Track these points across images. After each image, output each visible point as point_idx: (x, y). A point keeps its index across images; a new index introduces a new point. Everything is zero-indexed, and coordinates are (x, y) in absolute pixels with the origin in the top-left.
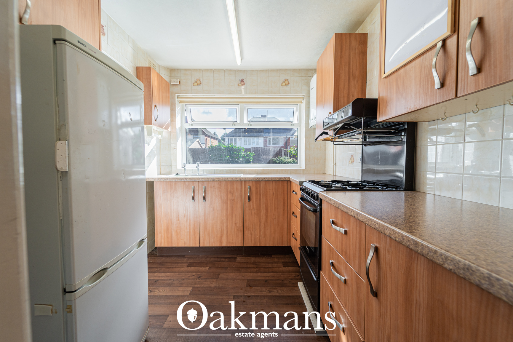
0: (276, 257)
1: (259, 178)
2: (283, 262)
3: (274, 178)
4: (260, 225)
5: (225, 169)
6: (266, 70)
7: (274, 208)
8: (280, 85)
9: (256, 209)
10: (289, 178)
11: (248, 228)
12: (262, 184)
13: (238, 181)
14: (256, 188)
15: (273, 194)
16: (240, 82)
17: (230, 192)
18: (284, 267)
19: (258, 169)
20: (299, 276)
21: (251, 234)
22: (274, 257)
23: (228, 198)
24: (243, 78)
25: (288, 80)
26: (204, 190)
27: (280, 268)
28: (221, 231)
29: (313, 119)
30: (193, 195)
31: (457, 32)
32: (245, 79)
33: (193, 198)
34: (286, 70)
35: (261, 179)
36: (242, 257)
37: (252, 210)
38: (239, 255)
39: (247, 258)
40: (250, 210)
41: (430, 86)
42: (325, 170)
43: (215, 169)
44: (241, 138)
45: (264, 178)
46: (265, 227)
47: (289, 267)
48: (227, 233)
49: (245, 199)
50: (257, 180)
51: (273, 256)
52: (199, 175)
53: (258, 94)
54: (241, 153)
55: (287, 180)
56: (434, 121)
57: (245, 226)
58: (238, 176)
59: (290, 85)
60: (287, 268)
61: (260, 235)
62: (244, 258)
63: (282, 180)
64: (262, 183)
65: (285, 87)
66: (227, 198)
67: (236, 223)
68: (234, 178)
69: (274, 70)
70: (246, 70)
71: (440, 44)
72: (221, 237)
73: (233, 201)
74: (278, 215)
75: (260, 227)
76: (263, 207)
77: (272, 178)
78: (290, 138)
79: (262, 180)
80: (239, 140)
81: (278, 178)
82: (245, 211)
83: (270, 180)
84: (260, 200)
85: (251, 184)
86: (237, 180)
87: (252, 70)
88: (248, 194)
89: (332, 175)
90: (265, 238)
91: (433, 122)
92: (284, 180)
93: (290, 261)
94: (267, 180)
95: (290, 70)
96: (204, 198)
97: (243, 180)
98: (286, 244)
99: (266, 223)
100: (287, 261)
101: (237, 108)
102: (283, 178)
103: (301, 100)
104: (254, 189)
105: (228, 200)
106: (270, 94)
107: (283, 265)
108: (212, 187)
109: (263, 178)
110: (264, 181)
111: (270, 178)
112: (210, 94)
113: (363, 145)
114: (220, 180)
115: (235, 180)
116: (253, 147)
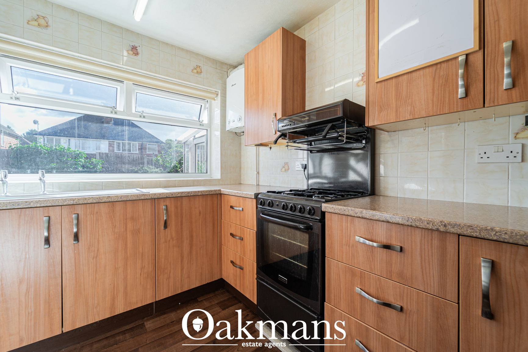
0: (205, 300)
1: (181, 192)
2: (217, 303)
3: (201, 192)
4: (182, 261)
5: (102, 182)
6: (172, 46)
7: (201, 232)
8: (191, 71)
9: (175, 239)
10: (220, 190)
11: (164, 271)
12: (185, 201)
13: (147, 199)
14: (176, 208)
15: (200, 213)
16: (131, 49)
17: (133, 219)
18: (223, 309)
19: (160, 181)
20: (248, 315)
21: (168, 278)
22: (202, 301)
23: (128, 230)
24: (137, 45)
25: (200, 67)
26: (75, 222)
27: (220, 314)
28: (114, 289)
29: (236, 121)
30: (46, 234)
31: (482, 50)
32: (138, 47)
33: (47, 241)
34: (197, 55)
35: (183, 193)
36: (153, 320)
37: (169, 241)
38: (145, 319)
39: (162, 317)
40: (167, 242)
41: (447, 94)
42: (240, 180)
43: (79, 182)
44: (69, 140)
45: (189, 193)
46: (189, 262)
47: (230, 308)
48: (126, 288)
49: (158, 226)
50: (178, 196)
51: (199, 300)
52: (45, 194)
53: (159, 74)
54: (80, 159)
55: (218, 193)
56: (395, 132)
57: (158, 269)
58: (145, 191)
59: (202, 74)
60: (227, 309)
61: (182, 276)
62: (158, 319)
63: (212, 193)
64: (184, 199)
65: (197, 75)
66: (126, 229)
67: (142, 268)
68: (140, 195)
69: (182, 49)
70: (142, 35)
71: (462, 58)
72: (113, 299)
73: (136, 232)
74: (206, 241)
75: (181, 263)
76: (186, 233)
77: (199, 192)
78: (147, 145)
79: (185, 195)
80: (65, 142)
81: (207, 191)
82: (158, 245)
83: (197, 194)
84: (182, 224)
85: (168, 202)
86: (146, 197)
87: (151, 38)
88: (165, 218)
89: (256, 185)
90: (189, 277)
91: (393, 133)
92: (214, 193)
93: (226, 298)
94: (192, 195)
95: (203, 56)
96: (76, 237)
97: (156, 197)
98: (216, 278)
99: (190, 256)
100: (222, 300)
101: (119, 88)
102: (213, 190)
103: (214, 96)
104: (172, 209)
105: (128, 232)
106: (177, 79)
107: (220, 307)
108: (93, 214)
109: (187, 192)
110: (188, 196)
111: (196, 192)
112: (69, 51)
113: (309, 151)
114: (112, 200)
115: (143, 198)
116: (100, 153)
